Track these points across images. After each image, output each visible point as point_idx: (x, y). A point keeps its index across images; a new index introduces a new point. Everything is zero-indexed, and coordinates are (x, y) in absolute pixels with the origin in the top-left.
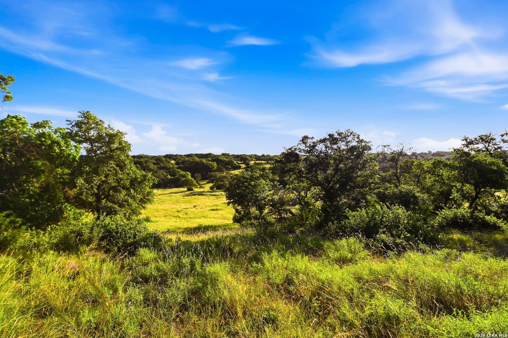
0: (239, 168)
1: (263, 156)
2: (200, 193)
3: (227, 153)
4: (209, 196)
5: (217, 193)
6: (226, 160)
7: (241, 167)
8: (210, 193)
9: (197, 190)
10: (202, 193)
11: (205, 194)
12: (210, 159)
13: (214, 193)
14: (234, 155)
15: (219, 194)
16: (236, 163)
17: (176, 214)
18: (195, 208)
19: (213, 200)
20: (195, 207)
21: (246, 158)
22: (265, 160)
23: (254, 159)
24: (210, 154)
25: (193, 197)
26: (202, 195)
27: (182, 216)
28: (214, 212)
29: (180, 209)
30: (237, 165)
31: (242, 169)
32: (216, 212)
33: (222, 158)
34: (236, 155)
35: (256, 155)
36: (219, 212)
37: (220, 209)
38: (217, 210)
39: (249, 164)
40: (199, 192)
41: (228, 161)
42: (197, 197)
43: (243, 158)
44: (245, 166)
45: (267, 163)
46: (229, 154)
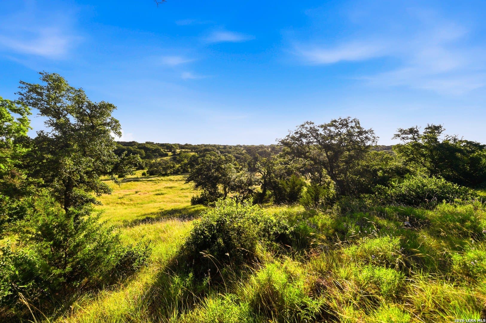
0: (166, 155)
1: (186, 145)
2: (135, 179)
3: (151, 141)
4: (146, 182)
5: (153, 179)
6: (153, 148)
7: (168, 154)
8: (146, 179)
9: (129, 176)
10: (137, 179)
11: (141, 180)
12: (136, 147)
13: (150, 179)
14: (159, 143)
15: (156, 180)
16: (163, 151)
17: (119, 201)
18: (137, 194)
19: (152, 185)
20: (136, 192)
21: (172, 146)
22: (189, 149)
23: (178, 148)
24: (133, 142)
25: (129, 183)
26: (138, 181)
27: (128, 203)
28: (159, 196)
29: (120, 196)
30: (164, 152)
31: (170, 156)
32: (162, 196)
33: (149, 146)
34: (160, 144)
35: (179, 144)
36: (165, 196)
37: (166, 193)
38: (162, 194)
39: (176, 152)
40: (132, 178)
41: (155, 149)
42: (133, 183)
43: (169, 147)
44: (172, 154)
45: (192, 151)
46: (153, 143)
